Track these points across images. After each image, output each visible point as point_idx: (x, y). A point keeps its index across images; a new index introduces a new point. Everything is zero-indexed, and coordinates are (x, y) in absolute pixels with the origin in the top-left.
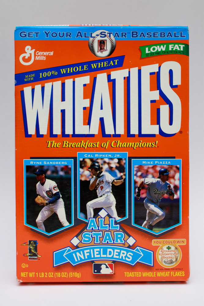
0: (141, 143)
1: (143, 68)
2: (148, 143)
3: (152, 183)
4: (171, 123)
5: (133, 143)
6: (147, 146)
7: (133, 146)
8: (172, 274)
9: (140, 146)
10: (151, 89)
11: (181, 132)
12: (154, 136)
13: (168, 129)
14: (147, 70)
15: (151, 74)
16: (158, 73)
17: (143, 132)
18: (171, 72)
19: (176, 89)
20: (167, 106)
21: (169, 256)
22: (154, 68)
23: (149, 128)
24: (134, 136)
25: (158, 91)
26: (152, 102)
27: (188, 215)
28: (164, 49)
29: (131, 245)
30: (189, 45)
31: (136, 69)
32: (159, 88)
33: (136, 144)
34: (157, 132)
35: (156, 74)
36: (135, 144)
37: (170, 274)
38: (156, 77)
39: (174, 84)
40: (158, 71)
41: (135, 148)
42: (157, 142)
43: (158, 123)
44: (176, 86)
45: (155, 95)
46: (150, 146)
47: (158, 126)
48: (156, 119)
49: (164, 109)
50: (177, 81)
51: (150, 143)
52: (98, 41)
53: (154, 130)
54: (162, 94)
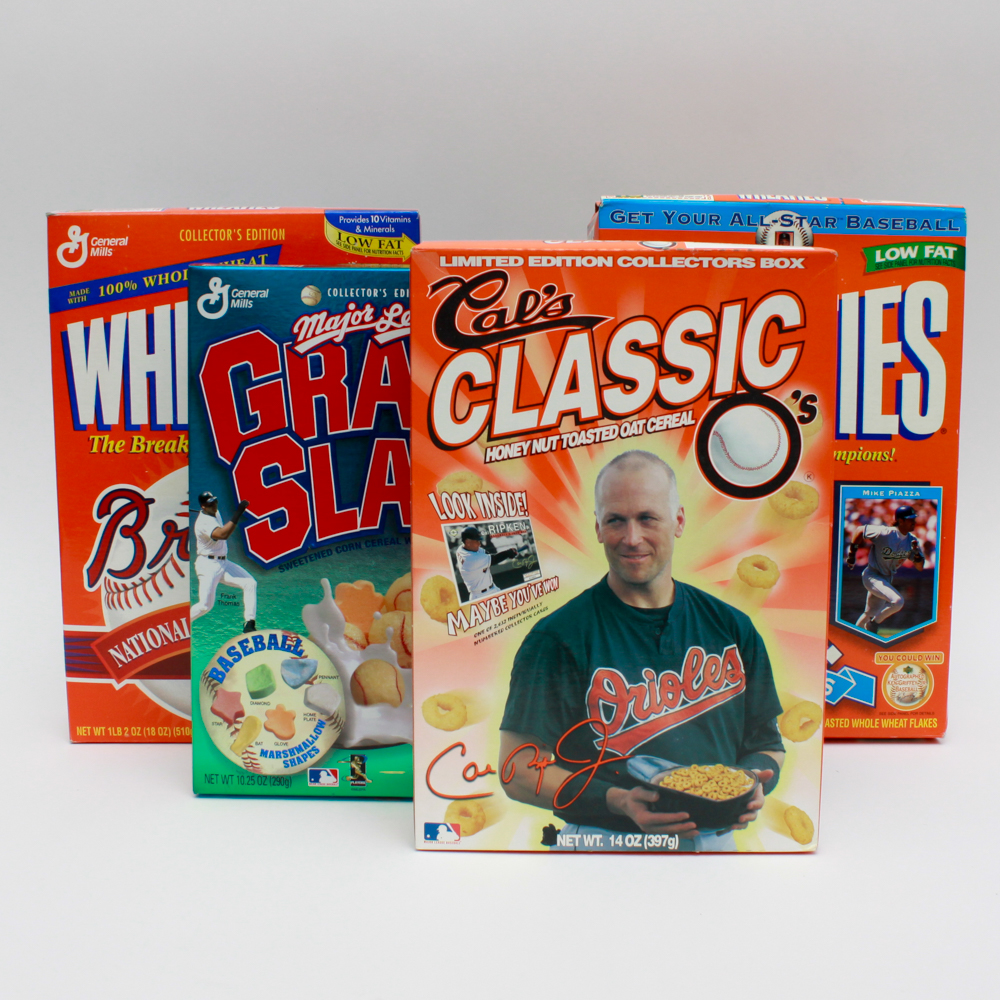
0: (860, 453)
1: (868, 294)
2: (875, 453)
3: (881, 536)
4: (924, 411)
5: (845, 453)
6: (873, 459)
7: (843, 458)
8: (911, 723)
9: (859, 459)
10: (886, 340)
11: (943, 430)
12: (888, 437)
13: (917, 425)
14: (879, 297)
15: (886, 306)
16: (901, 306)
17: (866, 430)
18: (927, 304)
19: (937, 339)
20: (917, 376)
21: (908, 686)
22: (892, 294)
23: (878, 422)
24: (846, 436)
25: (900, 343)
26: (887, 366)
27: (950, 603)
28: (913, 255)
29: (832, 662)
30: (964, 248)
31: (855, 295)
32: (901, 337)
33: (850, 453)
34: (894, 431)
35: (896, 307)
36: (848, 454)
37: (908, 722)
38: (895, 314)
39: (933, 329)
40: (900, 300)
41: (848, 462)
42: (894, 450)
43: (898, 410)
44: (938, 334)
45: (894, 353)
46: (879, 459)
47: (897, 416)
48: (893, 402)
49: (911, 382)
50: (939, 324)
51: (880, 453)
52: (776, 233)
53: (888, 425)
54: (907, 351)
